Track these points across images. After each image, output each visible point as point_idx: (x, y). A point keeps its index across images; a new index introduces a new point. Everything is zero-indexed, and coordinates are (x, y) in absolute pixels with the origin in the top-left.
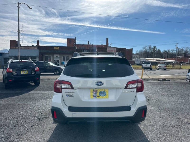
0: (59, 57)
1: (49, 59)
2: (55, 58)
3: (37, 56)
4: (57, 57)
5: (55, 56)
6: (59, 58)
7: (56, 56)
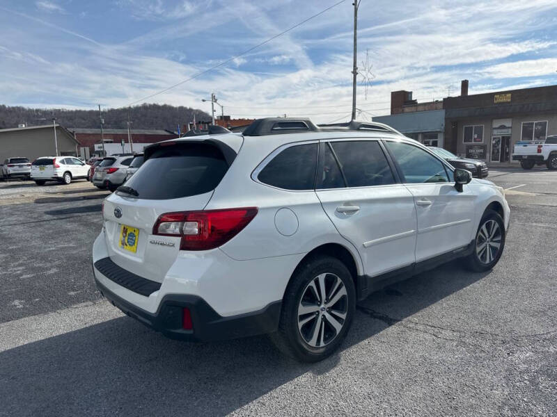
0: (511, 127)
1: (476, 136)
2: (495, 132)
3: (438, 130)
4: (503, 127)
5: (496, 124)
6: (510, 130)
7: (497, 126)
